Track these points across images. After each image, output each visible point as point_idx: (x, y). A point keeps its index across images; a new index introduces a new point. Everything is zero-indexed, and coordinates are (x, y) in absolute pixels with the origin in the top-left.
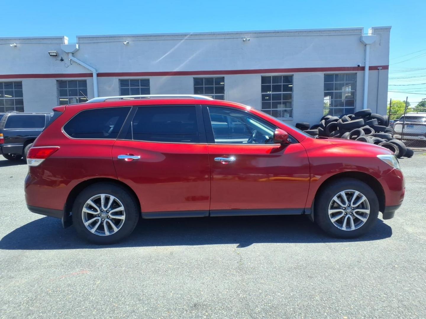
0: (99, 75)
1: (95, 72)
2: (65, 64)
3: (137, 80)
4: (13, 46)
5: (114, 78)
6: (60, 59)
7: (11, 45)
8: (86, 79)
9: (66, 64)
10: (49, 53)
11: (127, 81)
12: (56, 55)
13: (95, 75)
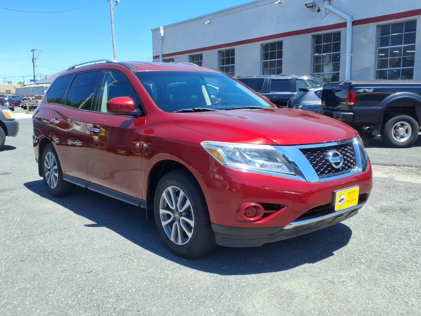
0: (355, 23)
1: (350, 20)
2: (321, 15)
3: (401, 24)
4: (277, 3)
5: (371, 24)
6: (317, 10)
7: (276, 3)
8: (340, 30)
9: (323, 14)
10: (306, 5)
11: (387, 26)
12: (312, 5)
13: (349, 24)
